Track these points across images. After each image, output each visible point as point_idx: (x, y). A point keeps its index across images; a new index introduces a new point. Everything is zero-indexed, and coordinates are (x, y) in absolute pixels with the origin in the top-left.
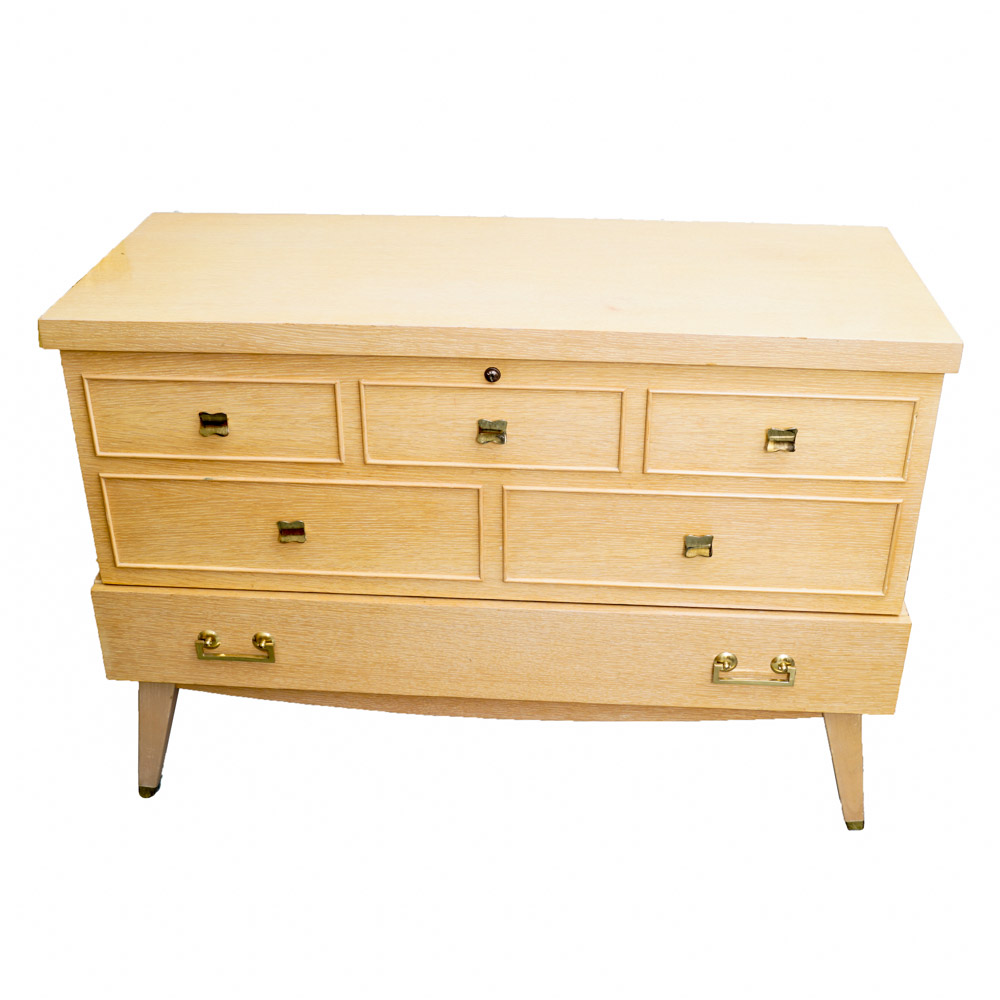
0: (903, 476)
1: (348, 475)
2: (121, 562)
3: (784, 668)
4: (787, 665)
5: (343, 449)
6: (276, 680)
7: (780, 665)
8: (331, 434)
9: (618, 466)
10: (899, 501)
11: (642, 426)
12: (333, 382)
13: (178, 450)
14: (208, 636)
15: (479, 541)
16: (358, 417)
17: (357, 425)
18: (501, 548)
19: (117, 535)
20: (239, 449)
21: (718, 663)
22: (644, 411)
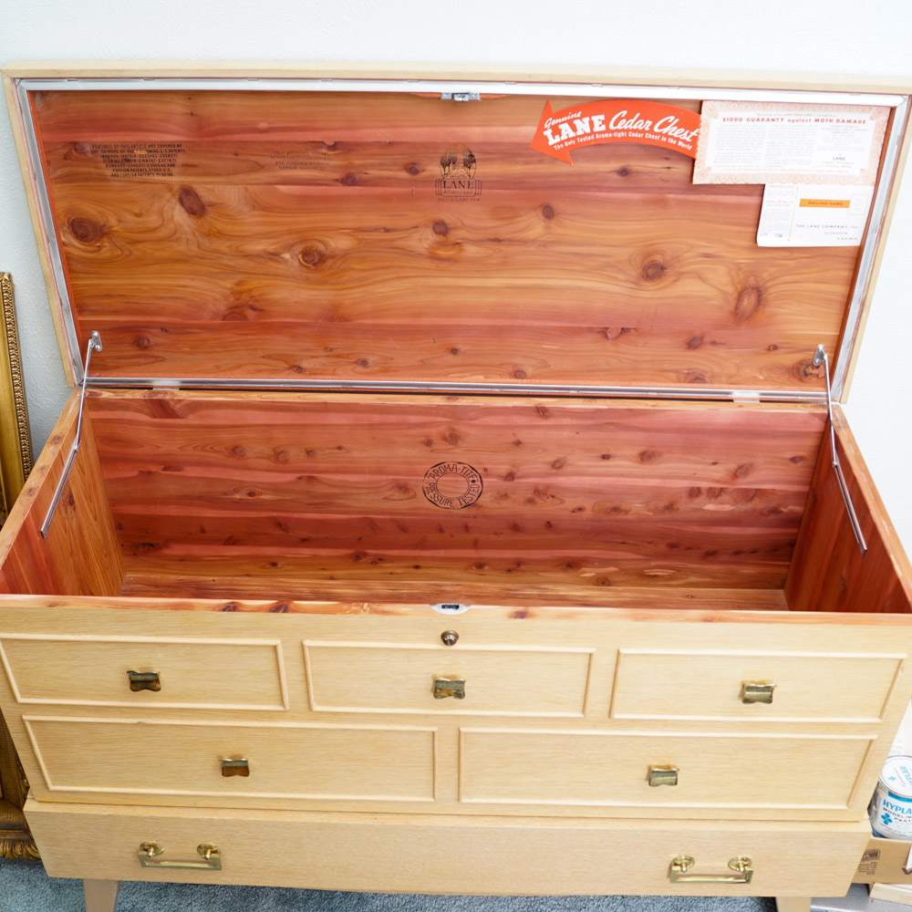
0: (880, 717)
1: (293, 718)
2: (54, 785)
3: (742, 869)
4: (745, 866)
5: (286, 699)
6: (223, 878)
7: (738, 866)
8: (274, 685)
9: (583, 711)
10: (874, 737)
11: (611, 679)
12: (273, 642)
13: (106, 697)
14: (150, 846)
15: (434, 770)
16: (302, 672)
17: (302, 678)
18: (457, 776)
19: (46, 765)
20: (173, 698)
21: (676, 865)
22: (614, 667)
